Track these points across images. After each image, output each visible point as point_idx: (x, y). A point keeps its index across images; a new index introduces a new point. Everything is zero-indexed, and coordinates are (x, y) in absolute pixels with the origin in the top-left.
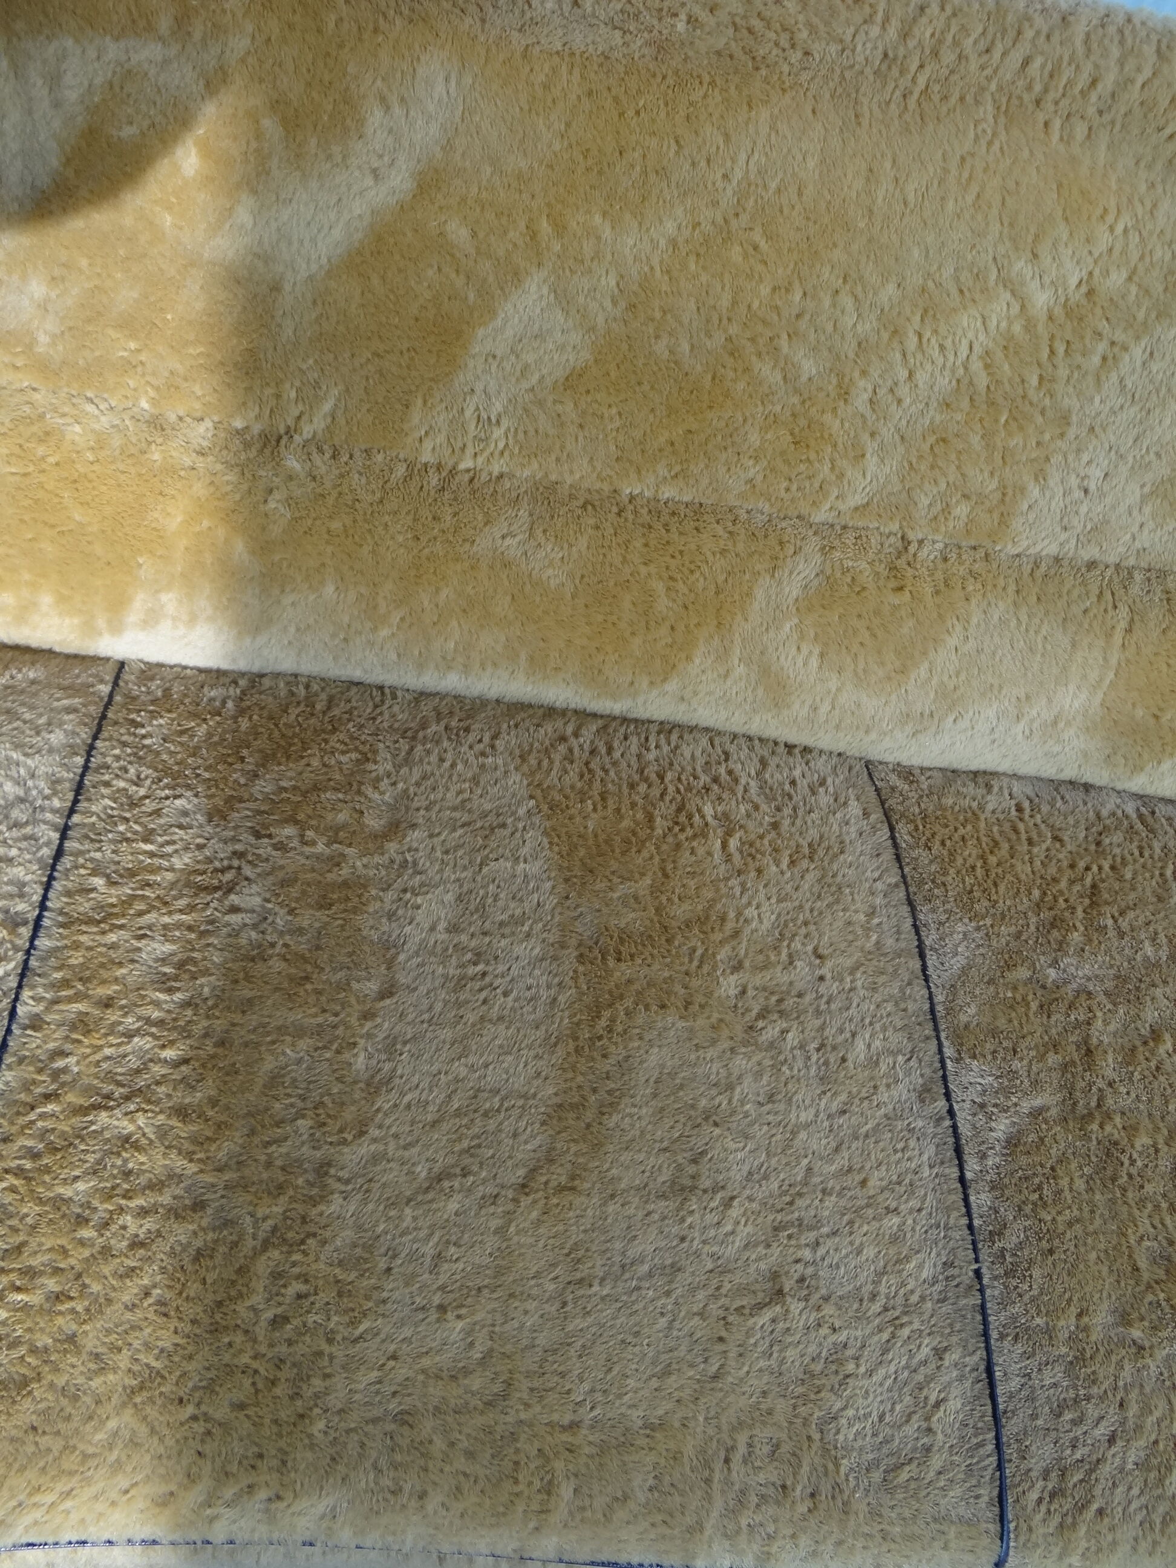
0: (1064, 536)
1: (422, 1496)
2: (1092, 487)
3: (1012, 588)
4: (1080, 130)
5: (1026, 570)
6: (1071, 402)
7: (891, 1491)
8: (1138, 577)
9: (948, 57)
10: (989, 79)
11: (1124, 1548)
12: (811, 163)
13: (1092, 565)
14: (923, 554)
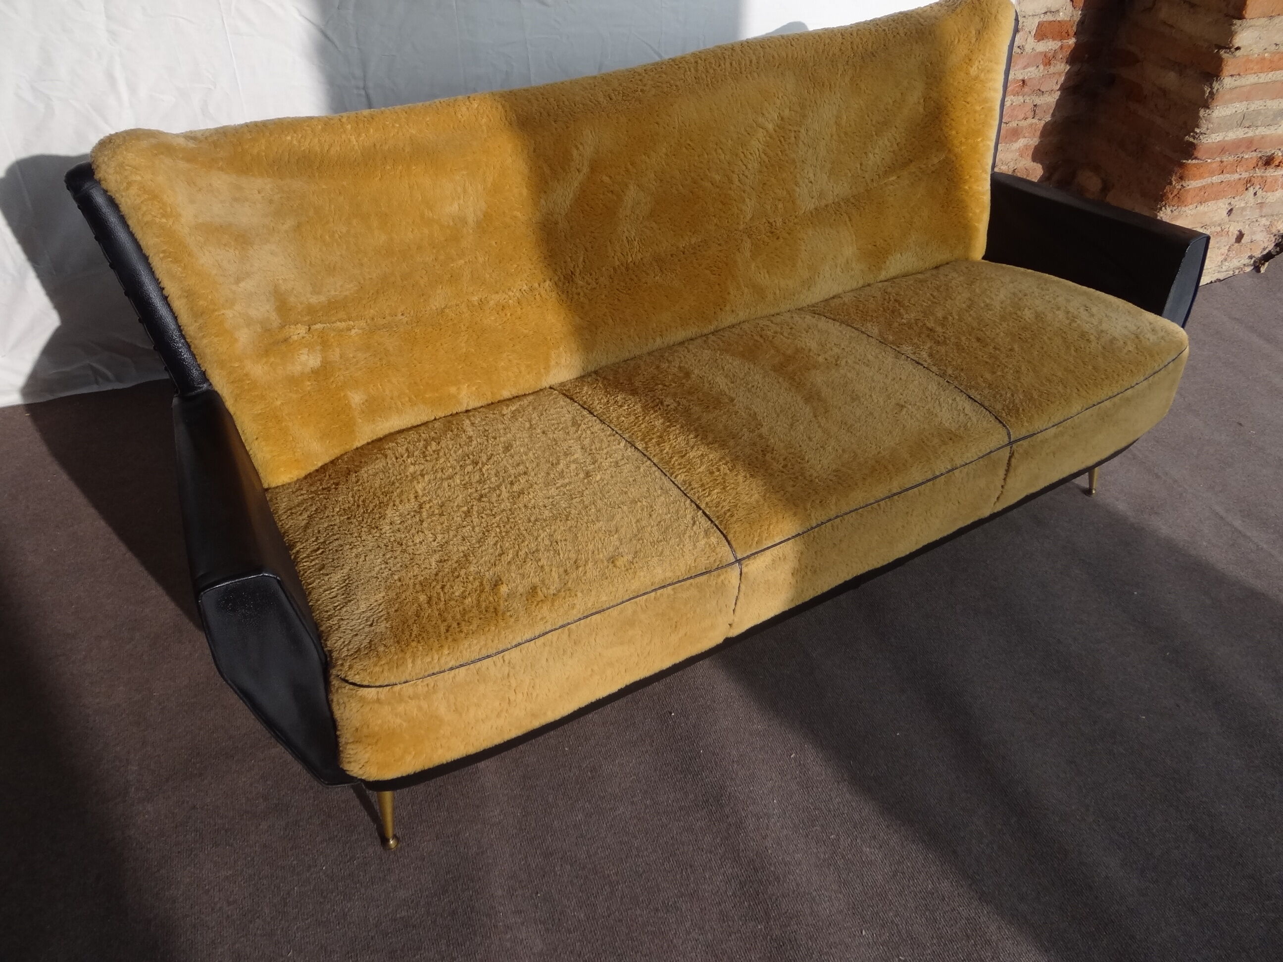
0: (813, 200)
1: (856, 484)
2: (813, 181)
3: (809, 223)
4: (756, 75)
5: (809, 215)
6: (793, 156)
7: (969, 430)
8: (842, 204)
9: (711, 71)
10: (725, 72)
11: (1036, 416)
12: (695, 114)
13: (826, 206)
14: (778, 224)
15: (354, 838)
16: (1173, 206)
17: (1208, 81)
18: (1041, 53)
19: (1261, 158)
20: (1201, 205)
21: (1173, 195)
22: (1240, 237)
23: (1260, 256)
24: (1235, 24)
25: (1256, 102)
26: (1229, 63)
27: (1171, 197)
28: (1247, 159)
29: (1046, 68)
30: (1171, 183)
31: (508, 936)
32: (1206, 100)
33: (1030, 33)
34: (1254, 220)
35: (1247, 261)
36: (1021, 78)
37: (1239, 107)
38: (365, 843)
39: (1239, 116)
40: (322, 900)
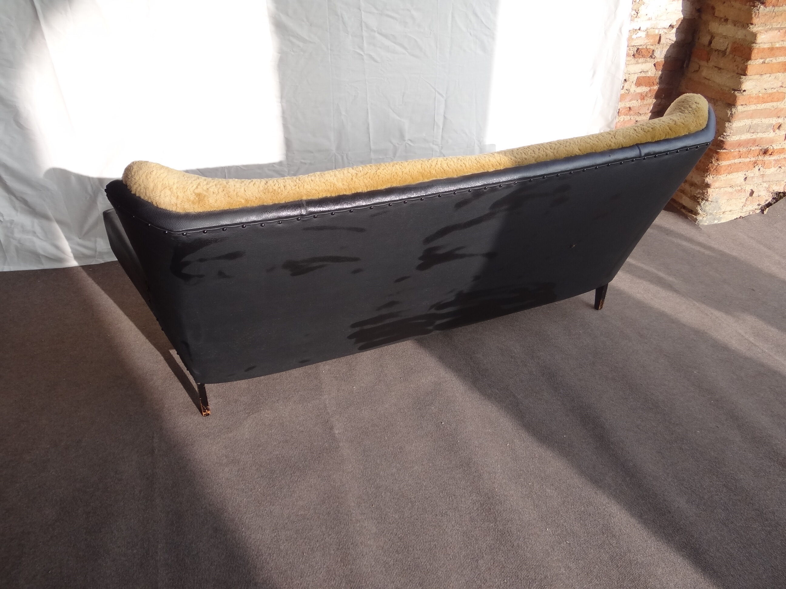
15: (274, 476)
16: (714, 175)
17: (729, 108)
18: (639, 93)
19: (761, 150)
20: (729, 174)
21: (713, 169)
22: (752, 193)
23: (764, 205)
24: (742, 78)
25: (756, 119)
26: (740, 98)
27: (712, 170)
28: (753, 150)
29: (642, 101)
30: (712, 163)
31: (358, 525)
32: (729, 118)
33: (633, 82)
34: (760, 184)
35: (757, 207)
36: (628, 106)
37: (748, 122)
38: (280, 478)
39: (747, 126)
40: (258, 505)
